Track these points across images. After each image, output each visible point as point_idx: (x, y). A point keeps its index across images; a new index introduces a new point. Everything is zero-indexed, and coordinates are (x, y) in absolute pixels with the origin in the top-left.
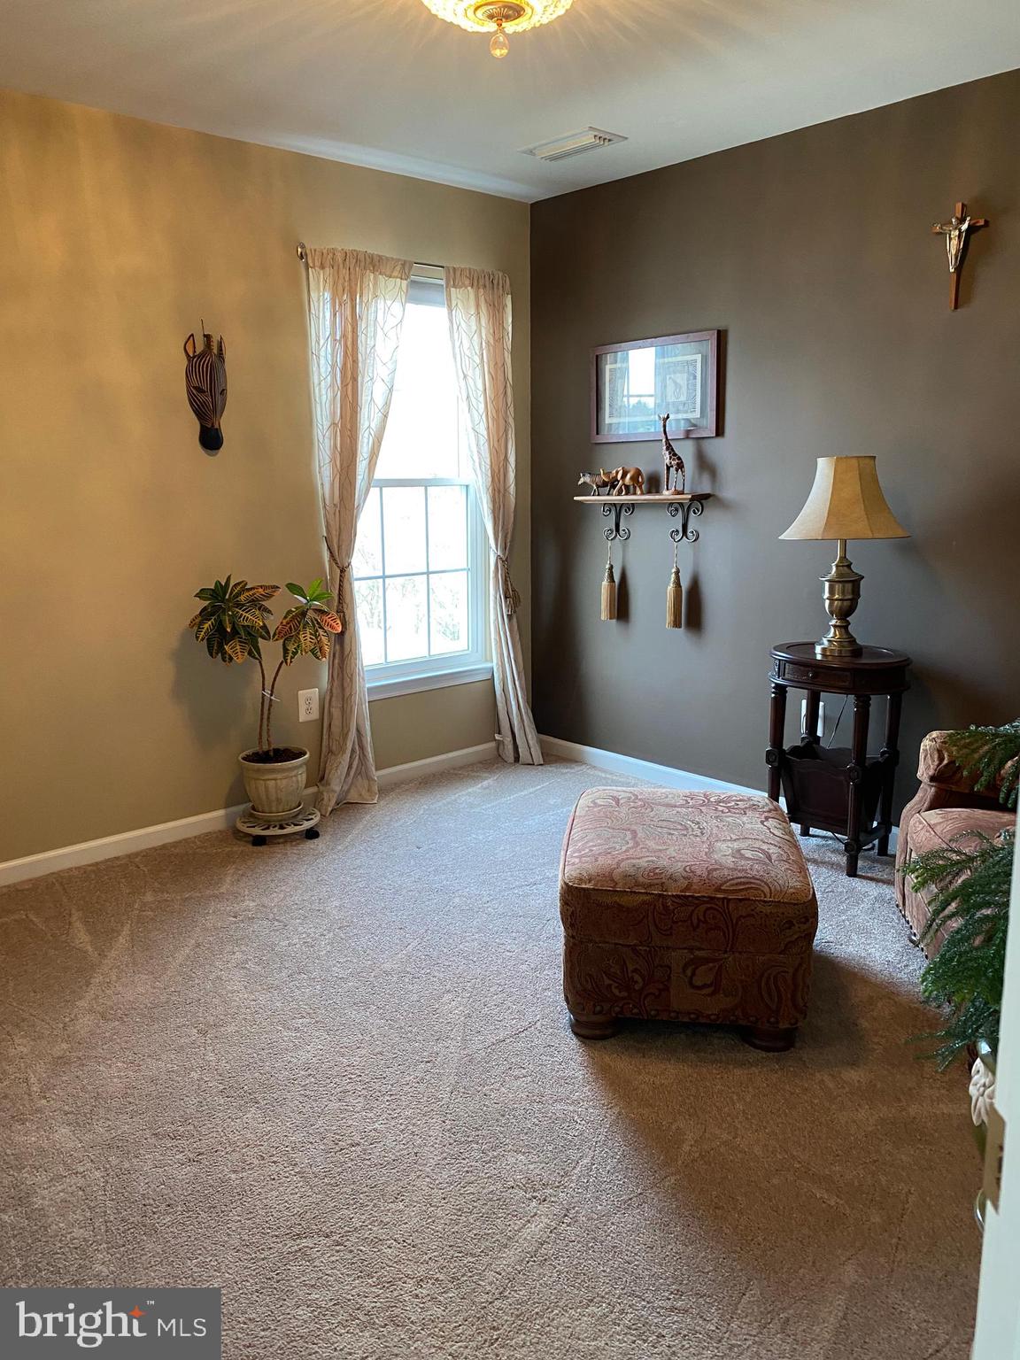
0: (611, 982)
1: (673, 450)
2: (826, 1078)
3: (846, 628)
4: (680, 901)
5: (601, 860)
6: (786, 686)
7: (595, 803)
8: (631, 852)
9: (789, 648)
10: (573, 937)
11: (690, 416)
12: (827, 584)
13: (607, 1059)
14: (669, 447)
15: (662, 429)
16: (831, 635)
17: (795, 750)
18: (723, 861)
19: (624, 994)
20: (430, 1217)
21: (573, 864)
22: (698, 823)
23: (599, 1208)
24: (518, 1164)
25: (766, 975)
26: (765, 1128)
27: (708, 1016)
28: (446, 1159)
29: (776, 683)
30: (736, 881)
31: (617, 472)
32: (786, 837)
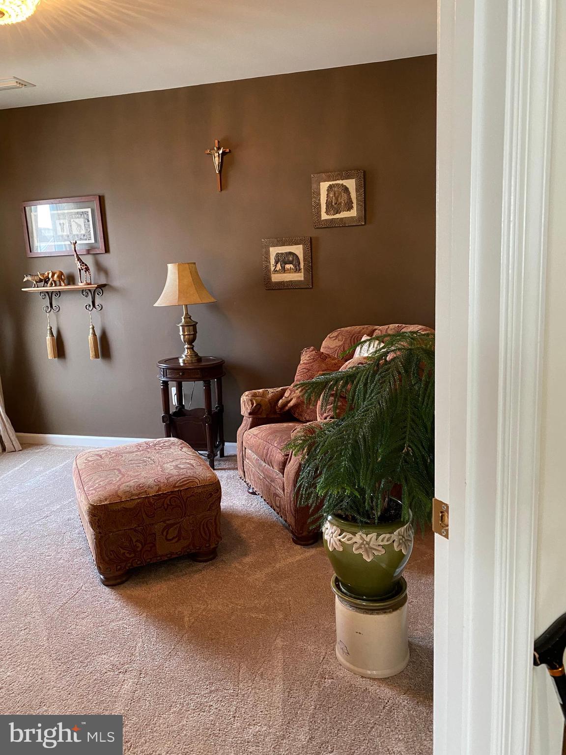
0: (125, 551)
1: (81, 260)
2: (237, 565)
3: (192, 348)
4: (157, 498)
5: (108, 488)
6: (168, 381)
7: (88, 460)
8: (123, 480)
9: (165, 361)
10: (100, 533)
12: (181, 328)
13: (129, 592)
14: (79, 259)
15: (74, 249)
16: (186, 353)
18: (171, 472)
19: (133, 555)
20: (65, 707)
21: (92, 494)
22: (149, 458)
23: (156, 663)
24: (104, 661)
25: (202, 523)
26: (219, 596)
27: (177, 553)
28: (60, 674)
29: (163, 381)
30: (182, 480)
31: (48, 274)
32: (194, 454)
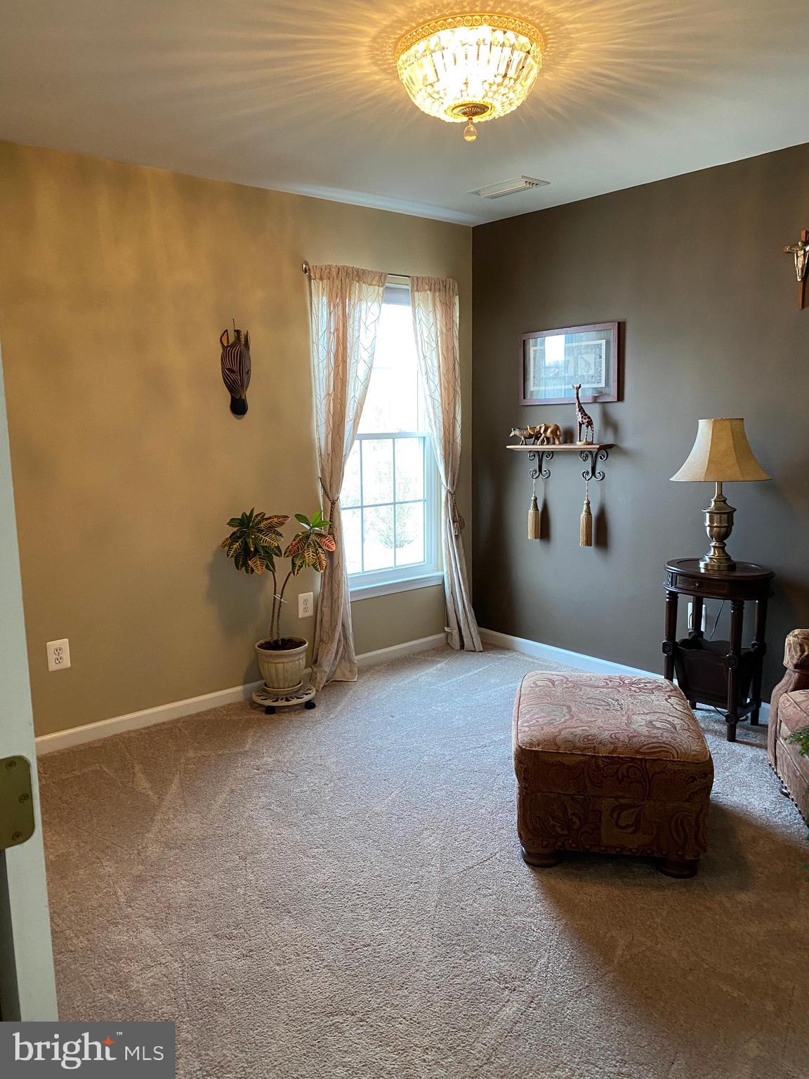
0: (556, 823)
1: (584, 411)
2: (724, 899)
3: (723, 548)
4: (608, 761)
5: (547, 730)
6: (677, 593)
7: (536, 684)
8: (568, 723)
9: (679, 563)
10: (526, 788)
11: (596, 386)
12: (708, 515)
13: (552, 882)
14: (581, 409)
15: (576, 396)
16: (712, 553)
17: (684, 642)
18: (640, 729)
19: (566, 832)
20: (429, 1001)
21: (524, 732)
22: (617, 700)
23: (557, 996)
24: (493, 963)
25: (675, 818)
26: (680, 937)
27: (630, 850)
28: (436, 957)
29: (669, 591)
30: (651, 745)
31: (540, 428)
32: (685, 711)
